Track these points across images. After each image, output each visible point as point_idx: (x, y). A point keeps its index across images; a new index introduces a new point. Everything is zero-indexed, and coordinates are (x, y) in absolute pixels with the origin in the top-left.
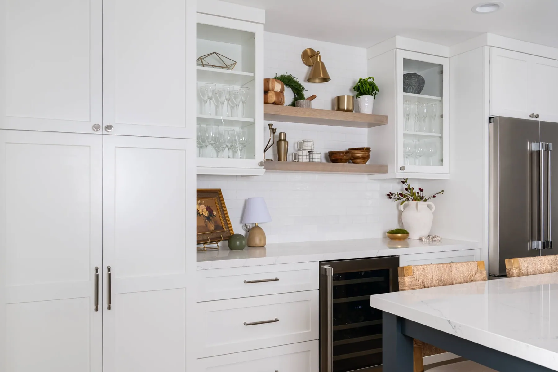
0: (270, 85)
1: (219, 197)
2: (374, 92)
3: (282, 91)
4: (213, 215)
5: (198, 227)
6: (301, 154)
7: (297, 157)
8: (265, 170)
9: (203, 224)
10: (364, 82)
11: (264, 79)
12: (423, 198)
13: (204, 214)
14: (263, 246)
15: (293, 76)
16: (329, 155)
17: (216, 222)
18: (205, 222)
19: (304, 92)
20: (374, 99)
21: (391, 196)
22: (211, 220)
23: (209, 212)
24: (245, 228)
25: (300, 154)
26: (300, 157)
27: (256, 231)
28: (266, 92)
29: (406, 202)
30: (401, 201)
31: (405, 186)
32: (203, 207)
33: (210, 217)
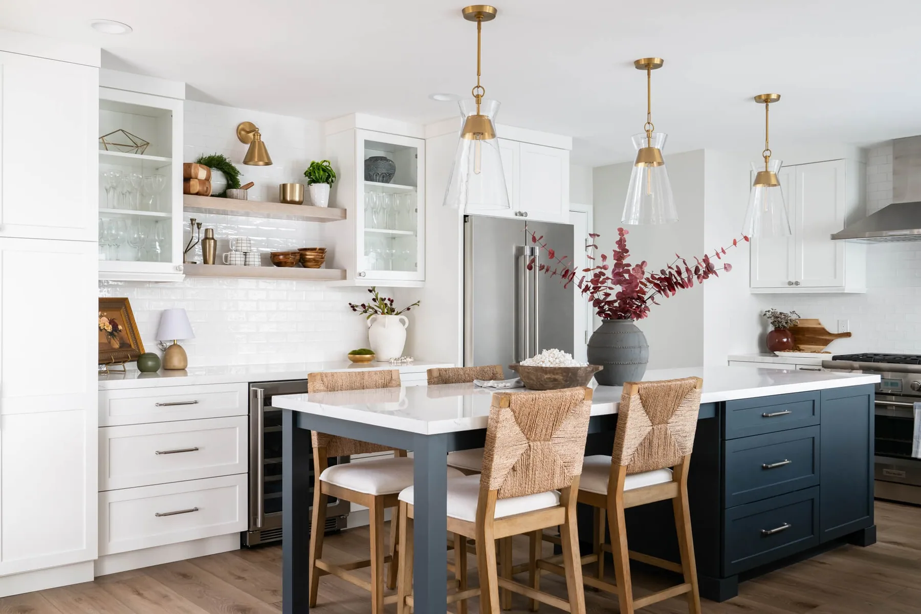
0: (193, 171)
1: (126, 307)
2: (330, 180)
3: (208, 179)
4: (118, 330)
5: (100, 344)
6: (234, 256)
7: (229, 259)
8: (184, 275)
9: (105, 341)
10: (317, 166)
11: (184, 164)
12: (394, 311)
13: (106, 328)
14: (184, 369)
15: (225, 156)
16: (271, 257)
17: (121, 339)
18: (108, 338)
19: (239, 177)
20: (331, 187)
21: (355, 308)
22: (115, 336)
23: (113, 328)
24: (161, 347)
25: (232, 256)
26: (232, 259)
27: (175, 351)
28: (187, 179)
29: (373, 316)
30: (367, 314)
31: (372, 296)
32: (105, 319)
33: (114, 332)
